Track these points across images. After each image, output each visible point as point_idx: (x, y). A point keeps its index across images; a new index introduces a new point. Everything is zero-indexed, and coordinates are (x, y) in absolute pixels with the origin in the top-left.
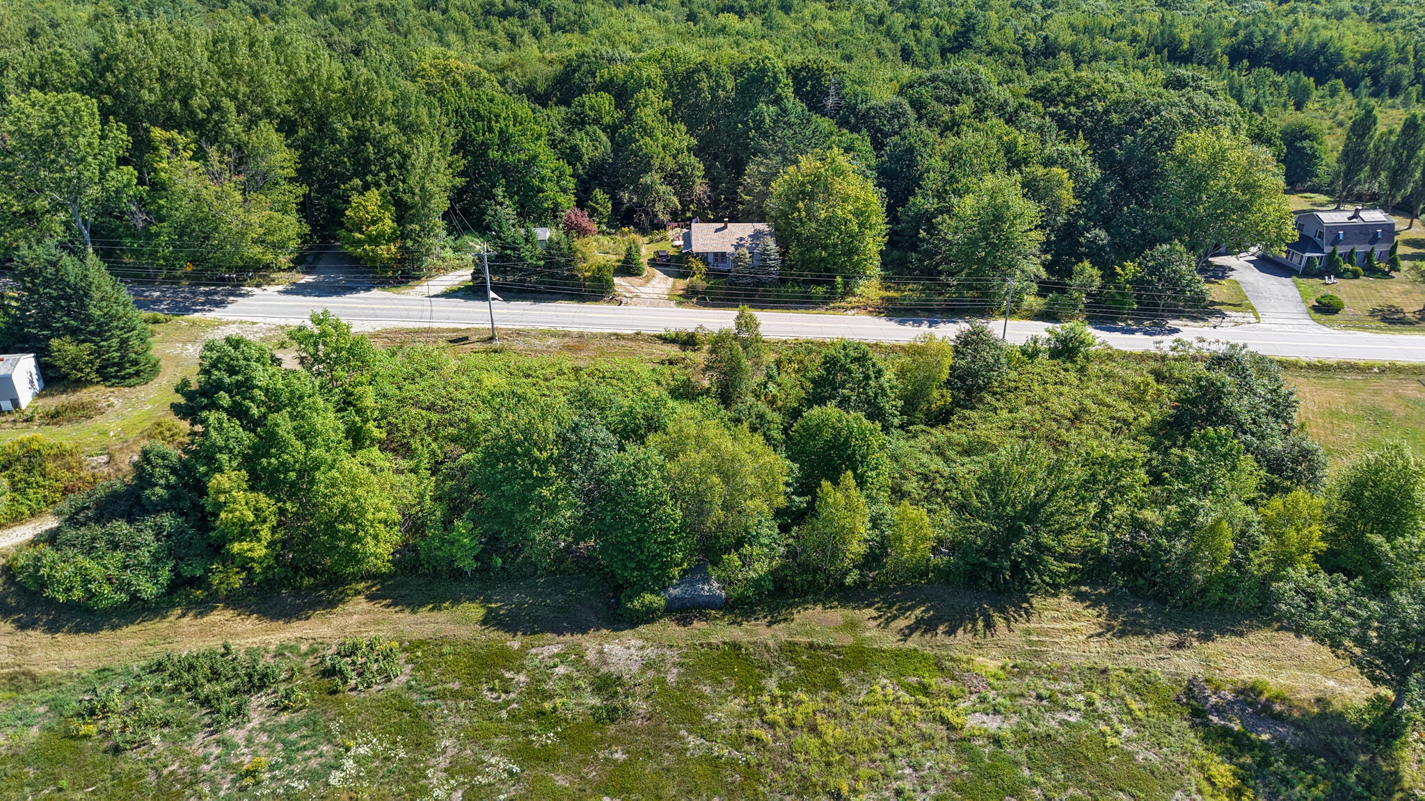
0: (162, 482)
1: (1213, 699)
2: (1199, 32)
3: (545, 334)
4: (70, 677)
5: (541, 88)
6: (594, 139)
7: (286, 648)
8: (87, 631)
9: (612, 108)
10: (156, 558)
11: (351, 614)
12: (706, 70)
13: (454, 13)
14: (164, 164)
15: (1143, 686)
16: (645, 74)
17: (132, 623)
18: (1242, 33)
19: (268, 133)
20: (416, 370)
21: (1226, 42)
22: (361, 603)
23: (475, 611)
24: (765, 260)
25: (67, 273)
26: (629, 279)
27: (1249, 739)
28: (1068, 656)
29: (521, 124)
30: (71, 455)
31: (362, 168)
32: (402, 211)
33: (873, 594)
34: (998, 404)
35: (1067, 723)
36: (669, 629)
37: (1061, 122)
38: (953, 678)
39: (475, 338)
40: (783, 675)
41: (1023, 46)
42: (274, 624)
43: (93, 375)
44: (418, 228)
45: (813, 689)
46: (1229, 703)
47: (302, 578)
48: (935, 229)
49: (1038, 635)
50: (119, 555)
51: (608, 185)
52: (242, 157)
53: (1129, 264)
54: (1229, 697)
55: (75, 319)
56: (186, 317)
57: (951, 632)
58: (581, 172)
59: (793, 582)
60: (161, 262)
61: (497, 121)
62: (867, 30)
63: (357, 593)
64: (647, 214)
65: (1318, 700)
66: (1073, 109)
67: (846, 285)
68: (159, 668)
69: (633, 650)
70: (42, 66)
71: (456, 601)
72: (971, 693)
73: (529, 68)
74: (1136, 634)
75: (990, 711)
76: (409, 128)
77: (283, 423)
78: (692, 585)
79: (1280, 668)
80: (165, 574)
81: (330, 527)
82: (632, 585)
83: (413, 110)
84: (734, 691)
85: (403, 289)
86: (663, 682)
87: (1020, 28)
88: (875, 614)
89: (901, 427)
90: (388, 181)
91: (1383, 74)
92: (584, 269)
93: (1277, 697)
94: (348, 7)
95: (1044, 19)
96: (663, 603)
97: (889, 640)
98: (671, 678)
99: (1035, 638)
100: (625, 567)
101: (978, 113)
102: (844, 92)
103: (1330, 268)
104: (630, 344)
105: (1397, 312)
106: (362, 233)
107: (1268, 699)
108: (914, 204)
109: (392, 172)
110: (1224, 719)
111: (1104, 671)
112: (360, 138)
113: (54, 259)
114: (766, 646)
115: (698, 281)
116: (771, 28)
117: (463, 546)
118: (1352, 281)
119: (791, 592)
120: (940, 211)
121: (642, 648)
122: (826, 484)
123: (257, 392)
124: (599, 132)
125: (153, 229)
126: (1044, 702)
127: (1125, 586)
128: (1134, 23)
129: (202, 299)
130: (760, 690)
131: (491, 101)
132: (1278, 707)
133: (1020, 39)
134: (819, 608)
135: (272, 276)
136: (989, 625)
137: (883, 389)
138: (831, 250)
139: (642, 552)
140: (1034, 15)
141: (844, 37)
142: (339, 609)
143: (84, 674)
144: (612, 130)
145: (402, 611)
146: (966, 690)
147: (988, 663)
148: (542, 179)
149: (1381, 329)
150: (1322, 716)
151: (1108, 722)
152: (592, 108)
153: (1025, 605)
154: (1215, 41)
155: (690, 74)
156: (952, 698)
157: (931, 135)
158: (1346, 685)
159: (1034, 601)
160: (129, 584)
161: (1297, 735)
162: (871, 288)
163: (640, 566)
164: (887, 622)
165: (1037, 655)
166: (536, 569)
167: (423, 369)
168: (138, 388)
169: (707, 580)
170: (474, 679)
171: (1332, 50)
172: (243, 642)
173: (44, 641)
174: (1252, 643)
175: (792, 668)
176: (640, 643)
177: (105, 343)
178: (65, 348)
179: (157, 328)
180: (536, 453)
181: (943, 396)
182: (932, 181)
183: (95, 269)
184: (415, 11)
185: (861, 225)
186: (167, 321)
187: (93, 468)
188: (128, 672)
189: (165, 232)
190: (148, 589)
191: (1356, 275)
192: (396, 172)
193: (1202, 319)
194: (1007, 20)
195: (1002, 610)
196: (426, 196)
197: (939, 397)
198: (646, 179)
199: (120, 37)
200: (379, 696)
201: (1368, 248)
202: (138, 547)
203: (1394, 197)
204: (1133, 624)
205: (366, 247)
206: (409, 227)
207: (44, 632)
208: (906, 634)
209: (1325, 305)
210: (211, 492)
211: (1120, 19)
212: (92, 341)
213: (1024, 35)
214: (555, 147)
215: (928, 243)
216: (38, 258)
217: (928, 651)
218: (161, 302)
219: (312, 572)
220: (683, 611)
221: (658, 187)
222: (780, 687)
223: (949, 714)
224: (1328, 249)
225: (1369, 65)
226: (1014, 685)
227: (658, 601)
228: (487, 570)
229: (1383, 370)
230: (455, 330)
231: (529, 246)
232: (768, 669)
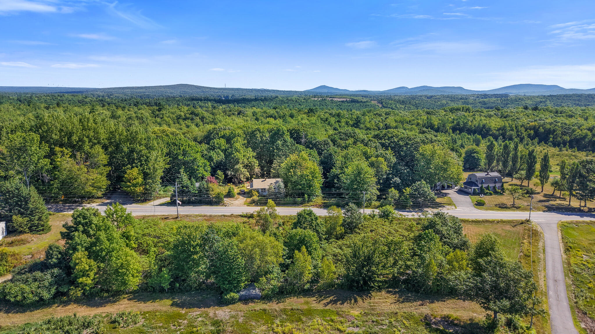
0: (56, 257)
1: (434, 320)
2: (440, 122)
3: (197, 216)
4: (14, 327)
5: (199, 139)
6: (218, 154)
7: (97, 315)
8: (20, 312)
9: (225, 144)
10: (51, 284)
11: (122, 305)
12: (259, 131)
13: (165, 118)
14: (59, 159)
15: (409, 317)
16: (237, 132)
17: (38, 309)
18: (455, 122)
19: (98, 148)
20: (149, 225)
21: (450, 125)
22: (126, 301)
23: (169, 302)
24: (279, 189)
25: (22, 193)
26: (229, 199)
27: (445, 331)
28: (384, 310)
29: (191, 147)
30: (18, 255)
31: (131, 162)
32: (146, 176)
33: (315, 293)
34: (360, 232)
35: (382, 329)
36: (240, 306)
37: (383, 145)
38: (342, 317)
39: (171, 218)
40: (282, 318)
41: (378, 127)
42: (93, 309)
43: (27, 229)
44: (151, 181)
45: (292, 322)
46: (439, 321)
47: (104, 293)
48: (340, 179)
49: (373, 303)
50: (37, 283)
51: (223, 169)
52: (88, 157)
53: (407, 188)
54: (439, 320)
55: (23, 209)
56: (61, 213)
57: (342, 303)
58: (213, 165)
59: (286, 289)
60: (53, 195)
61: (182, 146)
62: (321, 123)
63: (124, 298)
64: (237, 178)
65: (470, 320)
66: (387, 141)
67: (309, 198)
68: (49, 322)
69: (227, 313)
70: (16, 128)
71: (161, 299)
72: (349, 321)
73: (194, 133)
74: (407, 302)
75: (355, 326)
76: (150, 148)
77: (103, 235)
78: (248, 290)
79: (458, 311)
80: (53, 291)
81: (117, 271)
82: (227, 290)
83: (151, 142)
84: (263, 324)
85: (144, 204)
86: (238, 321)
87: (377, 122)
88: (315, 299)
89: (325, 239)
90: (141, 166)
91: (506, 134)
92: (212, 195)
93: (456, 319)
94: (124, 117)
95: (386, 119)
96: (238, 296)
97: (320, 307)
98: (241, 320)
99: (372, 305)
100: (224, 284)
101: (355, 143)
102: (308, 137)
103: (482, 192)
104: (229, 218)
105: (504, 205)
106: (131, 183)
107: (452, 320)
108: (333, 172)
109: (142, 163)
110: (437, 326)
111: (396, 313)
112: (132, 151)
113: (19, 187)
114: (276, 310)
115: (256, 198)
116: (286, 123)
117: (165, 279)
118: (490, 196)
119: (285, 293)
120: (341, 173)
121: (230, 312)
122: (296, 252)
123: (93, 225)
124: (220, 152)
125: (52, 182)
126: (374, 323)
127: (404, 288)
128: (418, 119)
129: (67, 208)
130: (273, 323)
131: (180, 140)
132: (456, 322)
133: (377, 125)
134: (296, 298)
135: (94, 200)
136: (356, 301)
137: (318, 224)
138: (303, 186)
139: (230, 277)
140: (382, 117)
141: (313, 125)
142: (117, 303)
143: (20, 325)
144: (224, 151)
145: (141, 303)
146: (347, 320)
147: (355, 312)
148: (198, 166)
149: (499, 210)
150: (470, 324)
151: (397, 328)
152: (218, 144)
153: (369, 295)
154: (447, 125)
155: (253, 132)
156: (342, 323)
157: (338, 150)
158: (480, 315)
159: (372, 294)
160: (40, 293)
161: (462, 330)
162: (319, 199)
163: (230, 283)
164: (320, 302)
165: (373, 309)
166: (191, 288)
167: (152, 225)
168: (43, 235)
169: (254, 289)
170: (167, 322)
171: (487, 127)
172: (81, 314)
173: (4, 316)
174: (448, 304)
175: (285, 316)
176: (230, 310)
177: (33, 218)
178: (18, 219)
179: (50, 217)
180: (192, 242)
181: (341, 229)
182: (338, 164)
183: (33, 192)
184: (150, 118)
185: (313, 177)
186: (54, 215)
187: (25, 259)
188: (37, 324)
189: (56, 184)
190: (46, 295)
191: (491, 194)
192: (144, 163)
193: (436, 208)
194: (372, 119)
195: (361, 297)
196: (155, 170)
197: (340, 230)
198: (237, 167)
199: (46, 117)
200: (132, 328)
201: (494, 185)
202: (44, 280)
203: (505, 171)
204: (407, 299)
205: (132, 188)
206: (148, 181)
207: (4, 313)
208: (326, 305)
209: (479, 203)
210: (74, 259)
211: (413, 118)
212: (28, 217)
213: (378, 123)
214: (203, 157)
215: (338, 184)
216: (12, 187)
217: (334, 309)
218: (52, 209)
219: (107, 291)
220: (245, 300)
221: (241, 169)
222: (280, 322)
223: (340, 327)
224: (480, 186)
225: (501, 132)
226: (365, 319)
227: (236, 296)
228: (173, 289)
229: (498, 222)
230: (163, 215)
231: (192, 186)
232: (276, 317)
